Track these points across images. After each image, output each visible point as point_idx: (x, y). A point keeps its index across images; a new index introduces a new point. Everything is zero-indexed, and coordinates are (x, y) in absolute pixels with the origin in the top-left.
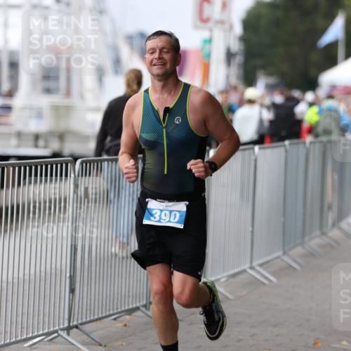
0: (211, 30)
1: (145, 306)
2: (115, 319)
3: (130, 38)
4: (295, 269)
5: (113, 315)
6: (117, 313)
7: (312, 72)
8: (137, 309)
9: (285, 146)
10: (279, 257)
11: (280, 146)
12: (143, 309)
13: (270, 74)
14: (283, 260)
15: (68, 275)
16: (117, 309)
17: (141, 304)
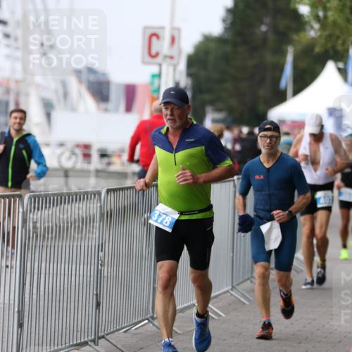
0: (160, 65)
1: (93, 341)
3: (78, 73)
4: (244, 304)
7: (261, 108)
8: (85, 343)
9: (234, 181)
10: (228, 291)
11: (229, 181)
12: (92, 344)
13: (218, 110)
14: (232, 295)
15: (16, 309)
16: (66, 344)
17: (90, 338)
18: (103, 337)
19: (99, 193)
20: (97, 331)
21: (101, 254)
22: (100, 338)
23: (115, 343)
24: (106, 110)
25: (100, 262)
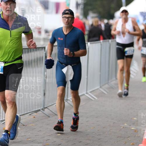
1: (43, 109)
2: (30, 115)
5: (29, 113)
6: (31, 112)
7: (112, 12)
8: (39, 110)
9: (101, 42)
10: (98, 89)
12: (42, 110)
13: (94, 13)
14: (100, 90)
16: (31, 110)
17: (41, 108)
18: (46, 108)
19: (45, 48)
20: (44, 105)
21: (45, 73)
22: (45, 108)
23: (51, 110)
24: (48, 13)
25: (45, 76)
